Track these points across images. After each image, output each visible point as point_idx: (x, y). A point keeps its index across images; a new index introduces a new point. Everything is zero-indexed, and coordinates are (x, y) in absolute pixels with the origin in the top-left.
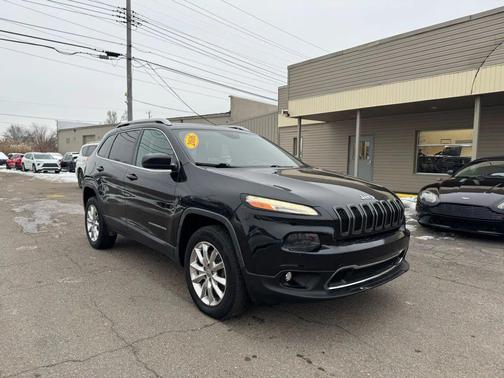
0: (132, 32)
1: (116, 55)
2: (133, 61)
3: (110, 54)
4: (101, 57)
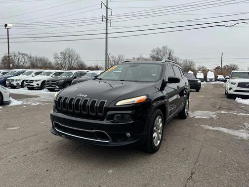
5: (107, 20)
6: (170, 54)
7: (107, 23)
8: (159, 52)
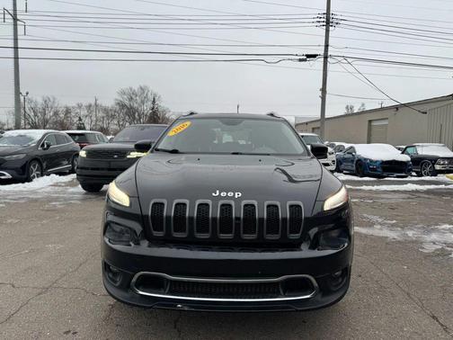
0: (330, 32)
1: (314, 56)
2: (329, 59)
3: (308, 56)
4: (300, 60)
5: (15, 19)
6: (154, 101)
7: (15, 25)
8: (133, 97)
